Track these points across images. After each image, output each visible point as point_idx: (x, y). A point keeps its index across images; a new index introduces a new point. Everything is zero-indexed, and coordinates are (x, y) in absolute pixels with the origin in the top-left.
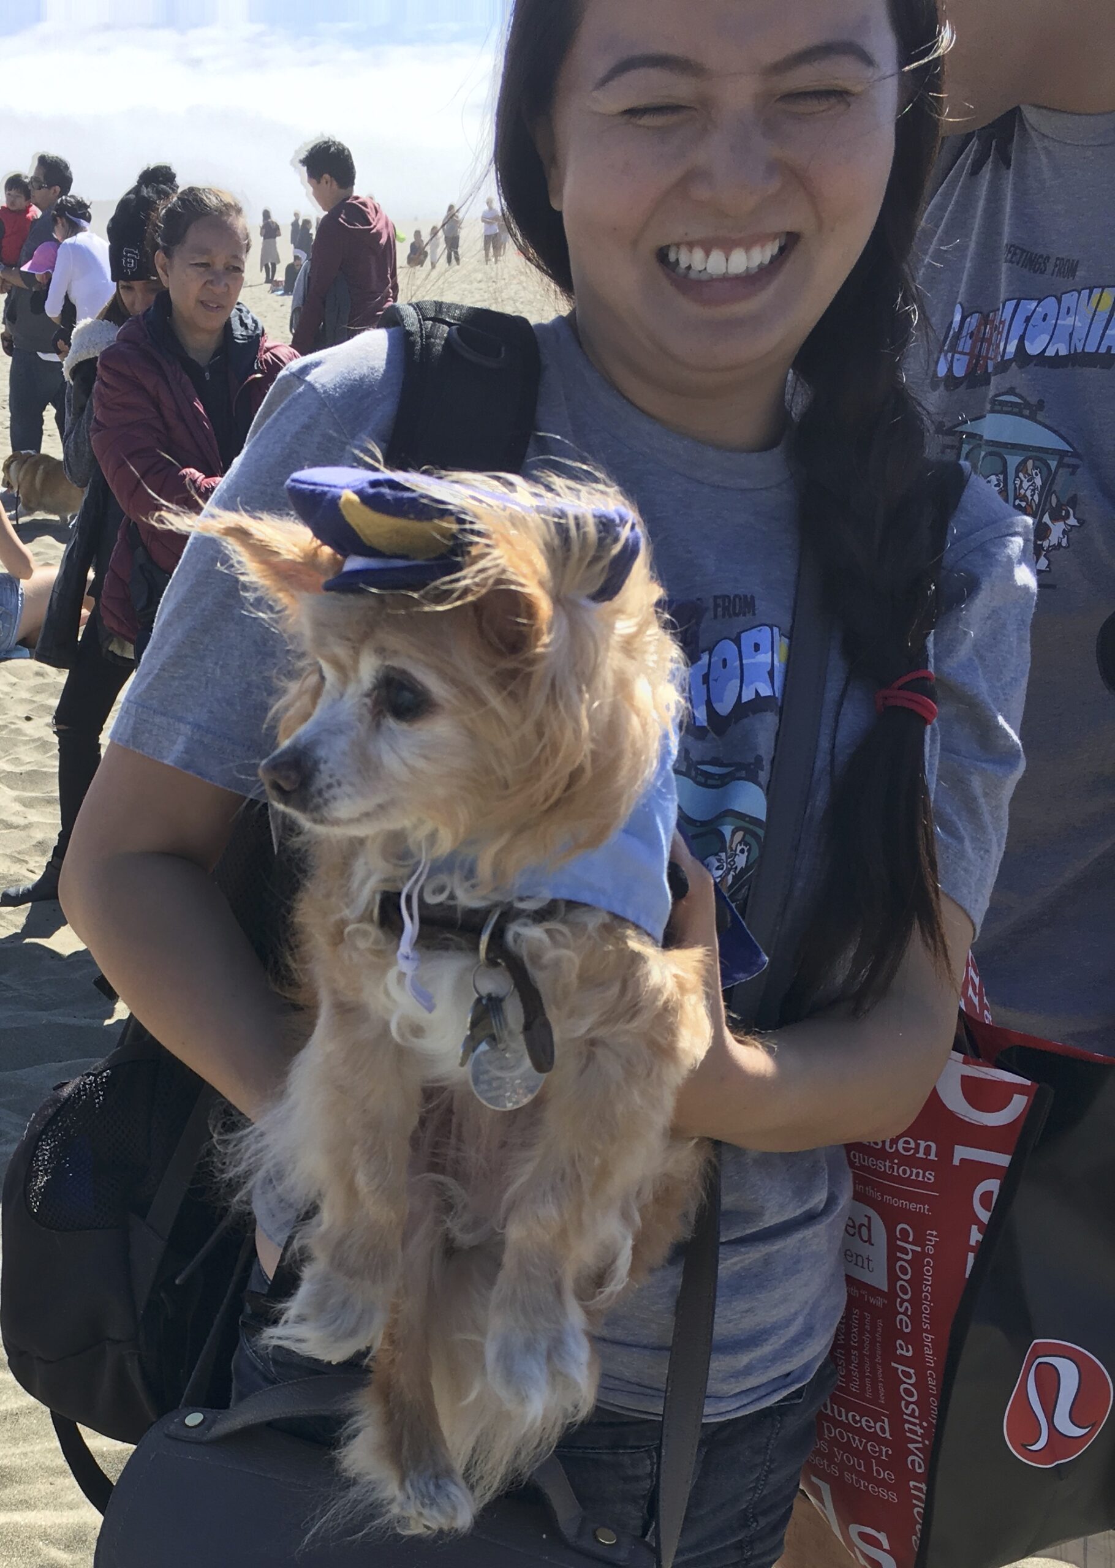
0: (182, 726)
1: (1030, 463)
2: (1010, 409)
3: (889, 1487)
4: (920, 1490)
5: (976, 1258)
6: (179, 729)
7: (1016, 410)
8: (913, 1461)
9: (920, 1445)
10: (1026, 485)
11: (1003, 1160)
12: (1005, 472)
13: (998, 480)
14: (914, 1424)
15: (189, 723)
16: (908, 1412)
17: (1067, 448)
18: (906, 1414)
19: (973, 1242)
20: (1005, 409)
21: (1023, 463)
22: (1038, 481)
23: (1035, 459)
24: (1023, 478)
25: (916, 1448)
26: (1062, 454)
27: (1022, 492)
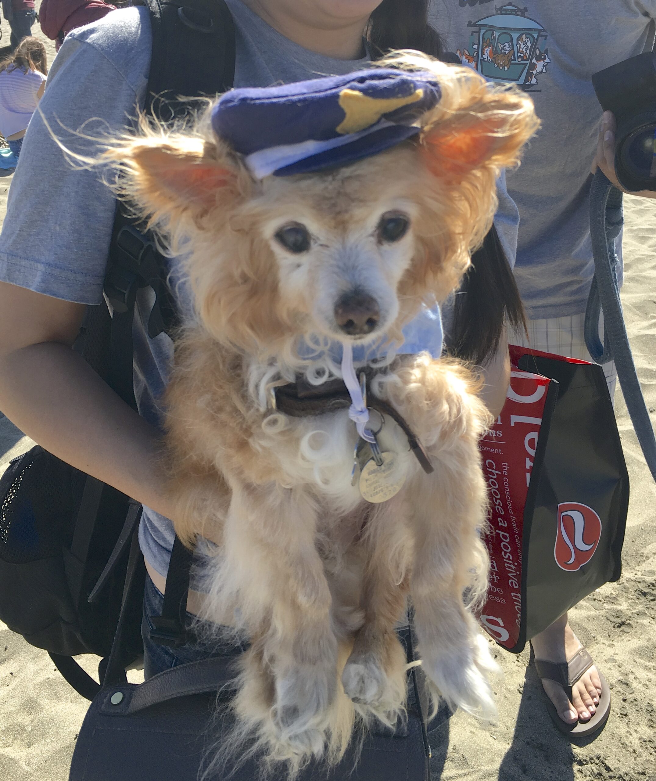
0: (39, 265)
1: (524, 36)
2: (510, 12)
3: (500, 596)
4: (518, 597)
5: (531, 475)
6: (37, 267)
7: (514, 13)
8: (512, 583)
9: (515, 574)
10: (522, 46)
11: (538, 421)
12: (512, 41)
13: (509, 45)
14: (510, 564)
15: (43, 263)
16: (506, 557)
17: (541, 28)
18: (505, 558)
19: (528, 467)
20: (508, 12)
21: (520, 36)
22: (529, 44)
23: (526, 34)
24: (521, 43)
25: (512, 576)
26: (539, 30)
27: (521, 49)
